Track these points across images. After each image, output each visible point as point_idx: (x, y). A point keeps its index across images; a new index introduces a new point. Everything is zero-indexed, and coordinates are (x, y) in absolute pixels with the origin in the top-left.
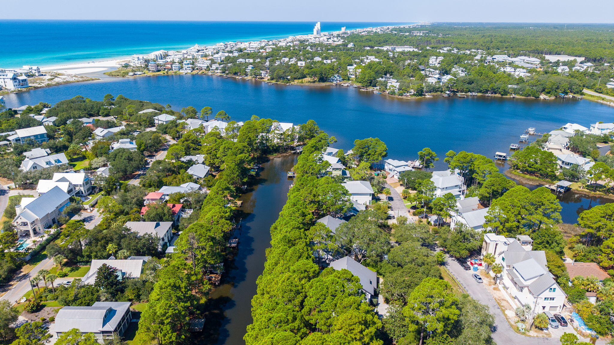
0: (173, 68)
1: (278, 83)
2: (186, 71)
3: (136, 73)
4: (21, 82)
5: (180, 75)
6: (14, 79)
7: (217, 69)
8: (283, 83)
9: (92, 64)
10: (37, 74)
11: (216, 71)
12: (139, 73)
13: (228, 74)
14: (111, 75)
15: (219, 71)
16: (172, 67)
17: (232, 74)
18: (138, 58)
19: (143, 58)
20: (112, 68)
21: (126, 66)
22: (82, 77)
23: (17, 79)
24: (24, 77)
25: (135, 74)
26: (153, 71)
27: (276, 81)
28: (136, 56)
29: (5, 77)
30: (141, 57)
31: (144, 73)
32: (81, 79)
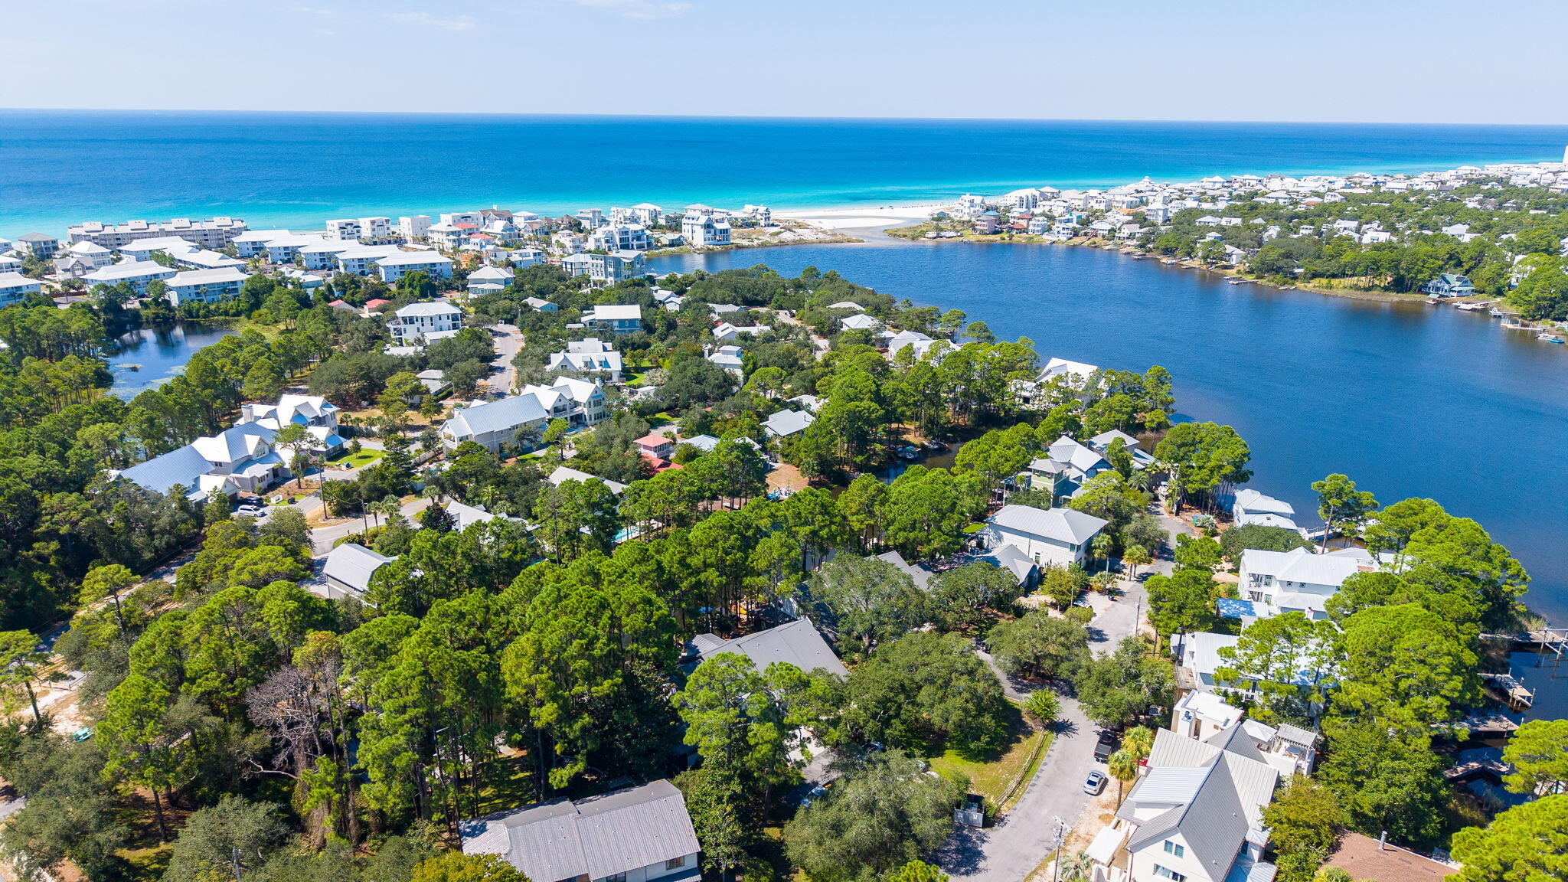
0: (1031, 228)
1: (1260, 281)
2: (1059, 236)
3: (942, 234)
4: (718, 233)
5: (1041, 246)
6: (708, 226)
7: (1131, 236)
8: (1272, 284)
9: (887, 211)
10: (762, 223)
11: (1128, 242)
12: (952, 234)
13: (1150, 250)
14: (894, 234)
15: (1135, 242)
16: (1028, 225)
17: (1160, 251)
18: (972, 202)
19: (983, 202)
20: (914, 220)
21: (941, 217)
22: (835, 235)
23: (713, 227)
24: (725, 225)
25: (938, 236)
26: (983, 233)
27: (1257, 278)
28: (968, 197)
29: (694, 222)
30: (978, 199)
31: (961, 236)
32: (828, 238)
